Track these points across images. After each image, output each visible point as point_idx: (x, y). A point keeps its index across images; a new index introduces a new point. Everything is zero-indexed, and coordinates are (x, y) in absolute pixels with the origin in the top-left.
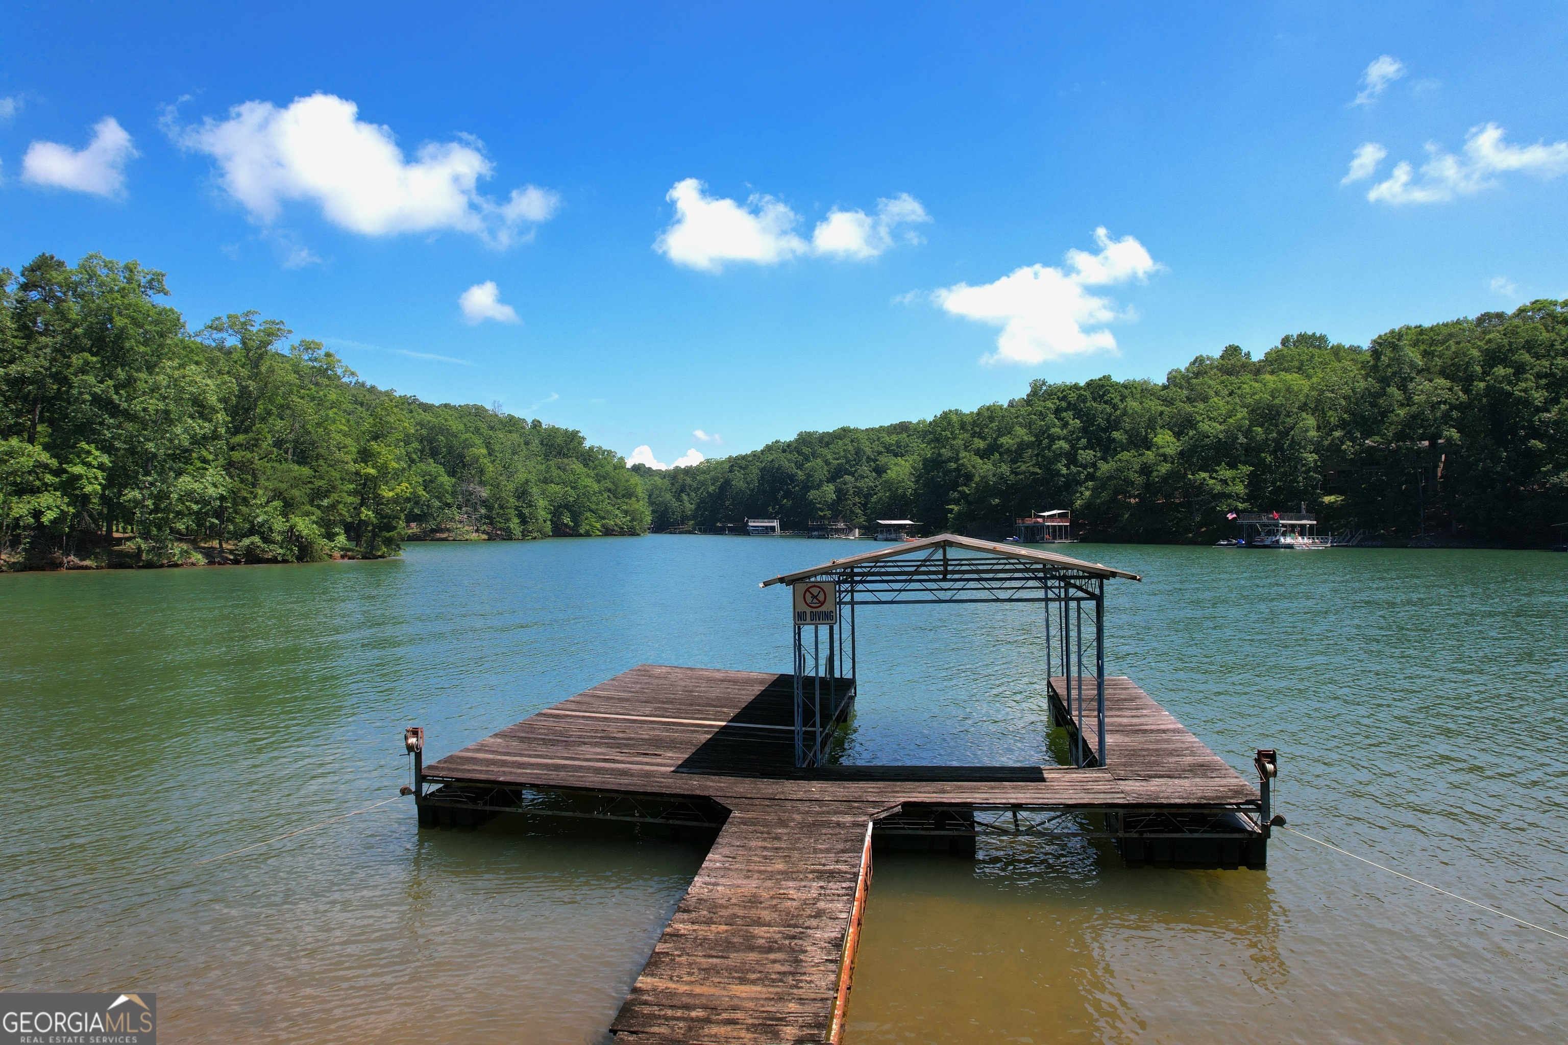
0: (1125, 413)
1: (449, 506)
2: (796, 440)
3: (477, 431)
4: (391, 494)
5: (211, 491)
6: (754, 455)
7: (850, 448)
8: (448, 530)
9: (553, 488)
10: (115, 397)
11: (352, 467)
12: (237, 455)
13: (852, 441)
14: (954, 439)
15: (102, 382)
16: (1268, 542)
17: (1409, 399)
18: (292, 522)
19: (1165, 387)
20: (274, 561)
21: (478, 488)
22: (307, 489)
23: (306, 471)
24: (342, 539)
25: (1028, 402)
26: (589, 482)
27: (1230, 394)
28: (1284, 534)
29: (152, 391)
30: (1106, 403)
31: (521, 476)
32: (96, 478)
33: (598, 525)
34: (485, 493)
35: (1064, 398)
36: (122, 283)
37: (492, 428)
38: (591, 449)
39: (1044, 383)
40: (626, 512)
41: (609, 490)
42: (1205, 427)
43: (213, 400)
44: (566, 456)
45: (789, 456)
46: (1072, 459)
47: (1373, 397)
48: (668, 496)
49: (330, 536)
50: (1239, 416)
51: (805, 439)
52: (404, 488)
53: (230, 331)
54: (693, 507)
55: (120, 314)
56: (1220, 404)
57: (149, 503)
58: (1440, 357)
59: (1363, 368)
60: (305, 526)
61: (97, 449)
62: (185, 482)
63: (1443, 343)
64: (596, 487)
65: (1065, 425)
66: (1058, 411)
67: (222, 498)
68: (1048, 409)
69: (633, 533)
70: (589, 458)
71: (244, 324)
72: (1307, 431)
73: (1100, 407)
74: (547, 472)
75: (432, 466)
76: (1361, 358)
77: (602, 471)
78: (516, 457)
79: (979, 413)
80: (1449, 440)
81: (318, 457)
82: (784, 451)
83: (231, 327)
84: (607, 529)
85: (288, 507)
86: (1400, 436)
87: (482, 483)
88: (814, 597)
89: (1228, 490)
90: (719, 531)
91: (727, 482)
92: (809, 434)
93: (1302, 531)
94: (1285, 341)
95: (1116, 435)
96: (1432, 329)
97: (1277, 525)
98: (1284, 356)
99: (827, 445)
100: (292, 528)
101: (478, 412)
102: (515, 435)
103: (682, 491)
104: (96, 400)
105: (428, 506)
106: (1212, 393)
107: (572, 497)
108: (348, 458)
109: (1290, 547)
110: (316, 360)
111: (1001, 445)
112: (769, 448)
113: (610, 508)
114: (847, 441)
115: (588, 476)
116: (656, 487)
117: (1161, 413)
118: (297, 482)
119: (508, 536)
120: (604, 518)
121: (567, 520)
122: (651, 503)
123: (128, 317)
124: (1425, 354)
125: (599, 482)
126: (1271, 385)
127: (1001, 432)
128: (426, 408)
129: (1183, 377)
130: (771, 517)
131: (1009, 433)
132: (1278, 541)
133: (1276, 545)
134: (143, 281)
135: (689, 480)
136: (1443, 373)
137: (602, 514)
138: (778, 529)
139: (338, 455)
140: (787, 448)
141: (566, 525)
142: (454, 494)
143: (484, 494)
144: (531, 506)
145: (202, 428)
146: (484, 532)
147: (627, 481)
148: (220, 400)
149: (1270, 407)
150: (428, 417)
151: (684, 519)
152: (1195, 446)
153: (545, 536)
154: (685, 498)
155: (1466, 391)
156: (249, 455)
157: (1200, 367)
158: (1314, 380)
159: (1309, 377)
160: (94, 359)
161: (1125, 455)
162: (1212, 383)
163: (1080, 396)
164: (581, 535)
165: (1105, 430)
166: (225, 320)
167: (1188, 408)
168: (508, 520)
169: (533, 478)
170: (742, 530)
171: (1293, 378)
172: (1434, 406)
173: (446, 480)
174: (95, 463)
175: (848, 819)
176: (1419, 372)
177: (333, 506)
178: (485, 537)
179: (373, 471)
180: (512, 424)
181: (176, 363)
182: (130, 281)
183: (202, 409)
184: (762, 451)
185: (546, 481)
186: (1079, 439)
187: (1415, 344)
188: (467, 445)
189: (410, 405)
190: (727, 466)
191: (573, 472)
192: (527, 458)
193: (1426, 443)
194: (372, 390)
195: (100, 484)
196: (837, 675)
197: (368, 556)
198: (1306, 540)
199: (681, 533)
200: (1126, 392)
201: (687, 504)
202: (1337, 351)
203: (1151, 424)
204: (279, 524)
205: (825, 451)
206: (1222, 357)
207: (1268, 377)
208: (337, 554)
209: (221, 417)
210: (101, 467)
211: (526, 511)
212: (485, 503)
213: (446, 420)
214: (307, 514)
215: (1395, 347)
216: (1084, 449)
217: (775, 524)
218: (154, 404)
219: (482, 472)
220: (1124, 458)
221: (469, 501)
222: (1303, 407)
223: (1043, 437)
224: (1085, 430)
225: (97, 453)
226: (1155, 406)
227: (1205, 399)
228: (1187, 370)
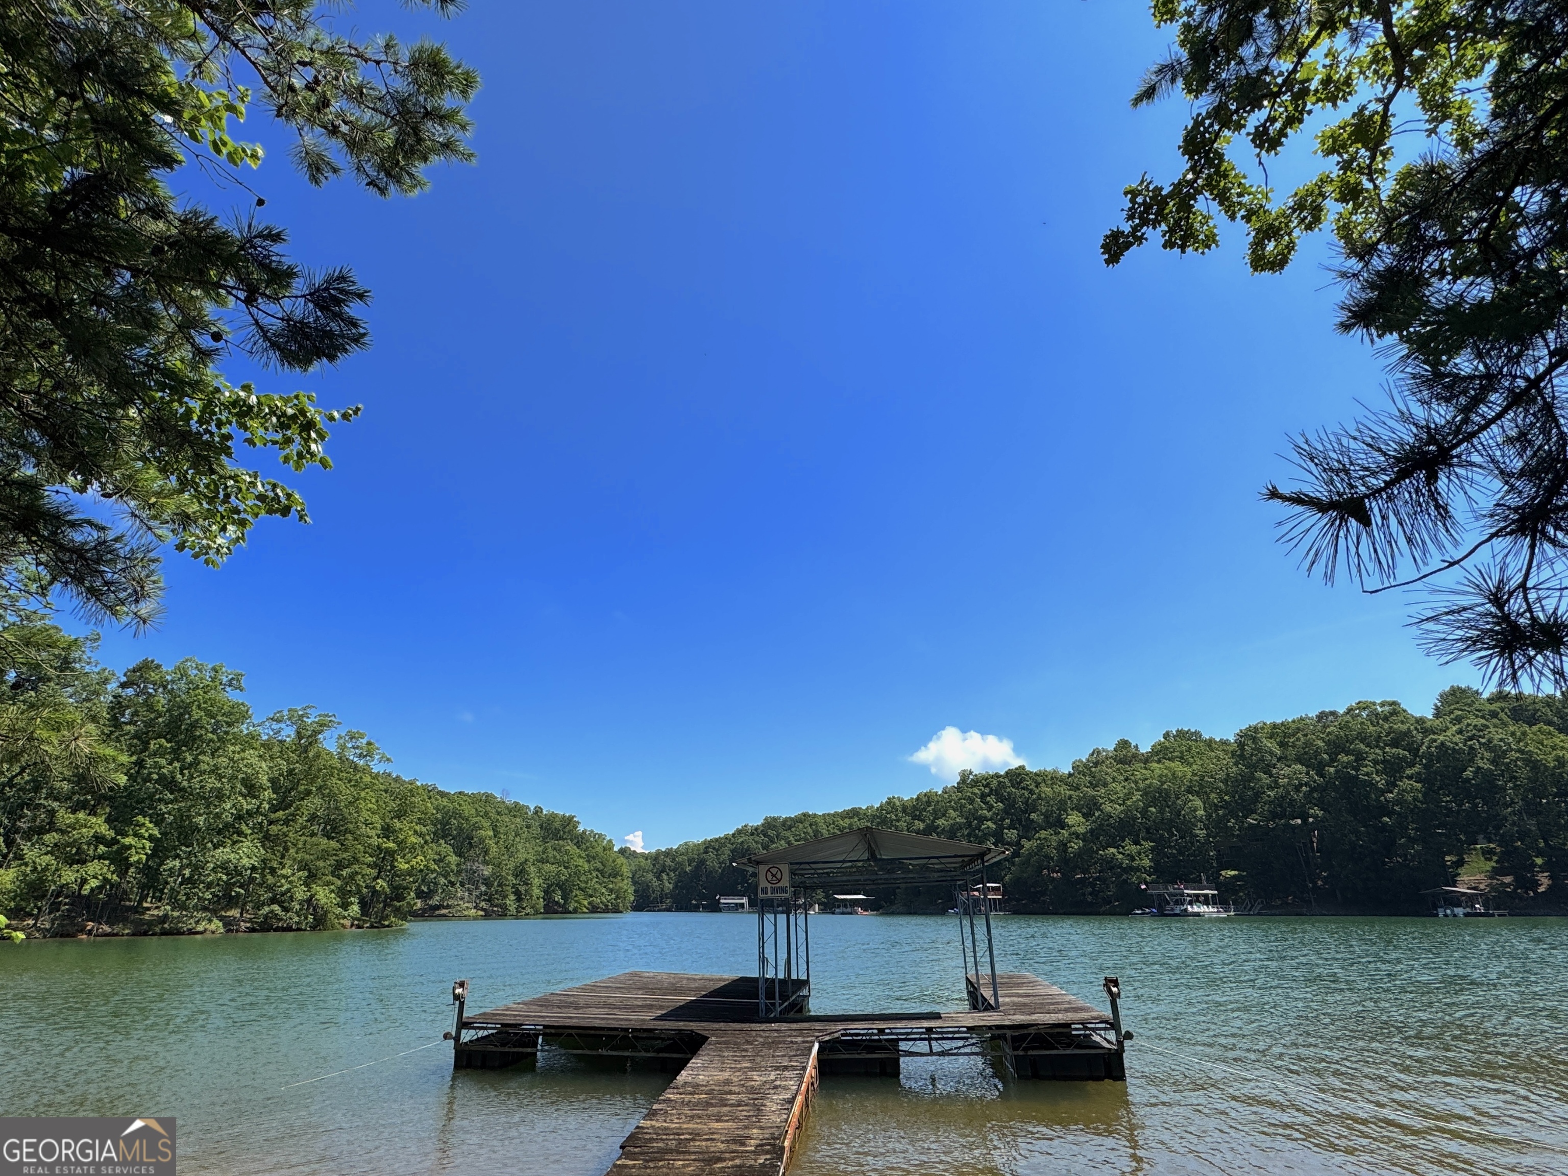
0: (1039, 798)
1: (453, 884)
2: (763, 825)
3: (486, 815)
4: (407, 866)
5: (245, 861)
6: (726, 838)
7: (810, 830)
8: (448, 907)
9: (548, 867)
10: (179, 776)
11: (375, 841)
12: (274, 829)
13: (811, 825)
14: (898, 821)
15: (170, 764)
16: (1177, 911)
17: (1276, 782)
18: (313, 891)
19: (1070, 775)
20: (289, 929)
21: (481, 867)
22: (332, 861)
23: (334, 844)
24: (355, 909)
25: (959, 789)
26: (580, 862)
27: (1126, 780)
28: (1191, 903)
29: (213, 771)
30: (1023, 788)
31: (522, 856)
32: (144, 848)
33: (586, 903)
34: (487, 871)
35: (987, 785)
36: (208, 681)
37: (499, 813)
38: (584, 832)
39: (971, 773)
40: (611, 891)
41: (598, 870)
42: (1107, 808)
43: (264, 780)
44: (561, 838)
45: (757, 839)
46: (999, 838)
47: (1246, 779)
48: (650, 876)
49: (345, 906)
50: (1134, 799)
51: (771, 824)
52: (419, 861)
53: (289, 723)
54: (671, 886)
55: (199, 707)
56: (1119, 788)
57: (187, 872)
58: (1294, 747)
59: (1233, 757)
60: (324, 896)
61: (151, 822)
62: (224, 853)
63: (1294, 735)
64: (586, 866)
65: (990, 808)
66: (983, 796)
67: (253, 868)
68: (975, 794)
69: (617, 911)
70: (581, 840)
71: (302, 716)
72: (1195, 811)
73: (1018, 793)
74: (544, 853)
75: (445, 848)
76: (1231, 749)
77: (592, 852)
78: (518, 839)
79: (918, 799)
80: (1315, 817)
81: (347, 831)
82: (752, 834)
83: (290, 719)
84: (594, 907)
85: (312, 877)
86: (1274, 816)
87: (486, 863)
88: (773, 875)
89: (1135, 864)
90: (695, 909)
91: (702, 862)
92: (774, 819)
93: (1206, 901)
94: (1167, 735)
95: (1033, 816)
96: (1282, 724)
97: (1182, 895)
98: (1167, 748)
99: (790, 828)
100: (312, 896)
101: (488, 799)
102: (518, 820)
103: (663, 871)
104: (162, 779)
105: (435, 884)
106: (1109, 779)
107: (565, 874)
108: (373, 833)
109: (1198, 915)
110: (358, 748)
111: (938, 826)
112: (739, 832)
113: (597, 886)
114: (807, 824)
115: (580, 856)
116: (640, 868)
117: (1070, 797)
118: (324, 855)
119: (503, 914)
120: (591, 896)
121: (558, 898)
122: (635, 883)
123: (205, 710)
124: (1282, 744)
125: (589, 862)
126: (1158, 772)
127: (937, 815)
128: (443, 794)
129: (1085, 766)
130: (741, 895)
131: (944, 815)
132: (1186, 910)
133: (1185, 914)
134: (225, 680)
135: (668, 862)
136: (1299, 760)
137: (590, 892)
138: (746, 905)
139: (363, 829)
140: (755, 831)
141: (557, 903)
142: (459, 872)
143: (486, 873)
144: (527, 884)
145: (247, 805)
146: (482, 909)
147: (614, 861)
148: (269, 780)
149: (1159, 790)
150: (445, 802)
151: (663, 897)
152: (1101, 825)
153: (537, 913)
154: (665, 877)
155: (1321, 775)
156: (285, 829)
157: (1097, 758)
158: (1195, 767)
159: (1191, 765)
160: (169, 745)
161: (1043, 834)
162: (1108, 771)
163: (1000, 782)
164: (570, 912)
165: (1025, 812)
166: (285, 713)
167: (1091, 792)
168: (505, 897)
169: (532, 858)
170: (715, 908)
171: (1177, 766)
172: (1297, 789)
173: (453, 859)
174: (147, 835)
175: (799, 1039)
176: (1279, 760)
177: (352, 877)
178: (482, 913)
179: (391, 845)
180: (516, 810)
181: (238, 748)
182: (213, 679)
183: (251, 788)
184: (733, 835)
185: (542, 861)
186: (1003, 820)
187: (1271, 736)
188: (477, 827)
189: (431, 792)
190: (702, 848)
191: (567, 852)
192: (527, 840)
193: (1299, 821)
194: (397, 779)
195: (146, 854)
196: (794, 977)
197: (378, 925)
198: (1211, 909)
199: (659, 911)
200: (1039, 779)
201: (667, 884)
202: (1210, 743)
203: (1062, 806)
204: (300, 893)
205: (788, 834)
206: (1115, 750)
207: (1155, 765)
208: (347, 923)
209: (268, 794)
210: (151, 838)
211: (522, 889)
212: (487, 882)
213: (460, 805)
214: (328, 884)
215: (1254, 739)
216: (1009, 828)
217: (744, 901)
218: (212, 782)
219: (486, 853)
220: (1043, 836)
221: (472, 879)
222: (1189, 791)
223: (973, 821)
224: (1006, 811)
225: (151, 825)
226: (1065, 791)
227: (1105, 785)
228: (1088, 760)
